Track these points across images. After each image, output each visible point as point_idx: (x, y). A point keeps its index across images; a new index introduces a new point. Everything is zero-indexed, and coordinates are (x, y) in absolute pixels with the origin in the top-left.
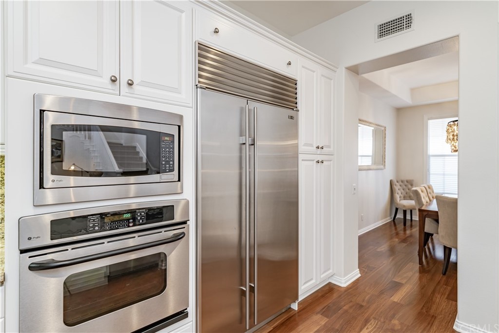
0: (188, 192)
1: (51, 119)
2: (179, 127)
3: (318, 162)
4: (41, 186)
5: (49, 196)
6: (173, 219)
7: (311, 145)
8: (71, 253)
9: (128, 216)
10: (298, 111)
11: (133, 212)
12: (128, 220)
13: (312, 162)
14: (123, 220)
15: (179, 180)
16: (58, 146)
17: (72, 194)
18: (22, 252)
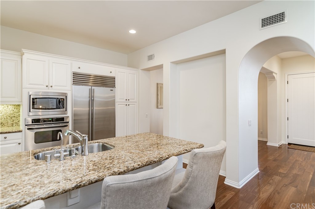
0: (69, 114)
1: (32, 97)
2: (66, 96)
3: (126, 105)
4: (30, 112)
5: (31, 114)
6: (64, 121)
7: (123, 99)
8: (36, 127)
9: (51, 119)
10: (115, 88)
11: (52, 119)
12: (51, 120)
13: (124, 105)
14: (49, 120)
15: (66, 111)
16: (33, 102)
17: (40, 113)
18: (26, 125)
